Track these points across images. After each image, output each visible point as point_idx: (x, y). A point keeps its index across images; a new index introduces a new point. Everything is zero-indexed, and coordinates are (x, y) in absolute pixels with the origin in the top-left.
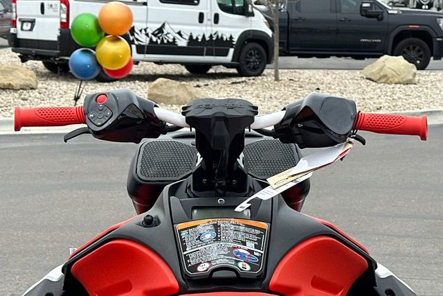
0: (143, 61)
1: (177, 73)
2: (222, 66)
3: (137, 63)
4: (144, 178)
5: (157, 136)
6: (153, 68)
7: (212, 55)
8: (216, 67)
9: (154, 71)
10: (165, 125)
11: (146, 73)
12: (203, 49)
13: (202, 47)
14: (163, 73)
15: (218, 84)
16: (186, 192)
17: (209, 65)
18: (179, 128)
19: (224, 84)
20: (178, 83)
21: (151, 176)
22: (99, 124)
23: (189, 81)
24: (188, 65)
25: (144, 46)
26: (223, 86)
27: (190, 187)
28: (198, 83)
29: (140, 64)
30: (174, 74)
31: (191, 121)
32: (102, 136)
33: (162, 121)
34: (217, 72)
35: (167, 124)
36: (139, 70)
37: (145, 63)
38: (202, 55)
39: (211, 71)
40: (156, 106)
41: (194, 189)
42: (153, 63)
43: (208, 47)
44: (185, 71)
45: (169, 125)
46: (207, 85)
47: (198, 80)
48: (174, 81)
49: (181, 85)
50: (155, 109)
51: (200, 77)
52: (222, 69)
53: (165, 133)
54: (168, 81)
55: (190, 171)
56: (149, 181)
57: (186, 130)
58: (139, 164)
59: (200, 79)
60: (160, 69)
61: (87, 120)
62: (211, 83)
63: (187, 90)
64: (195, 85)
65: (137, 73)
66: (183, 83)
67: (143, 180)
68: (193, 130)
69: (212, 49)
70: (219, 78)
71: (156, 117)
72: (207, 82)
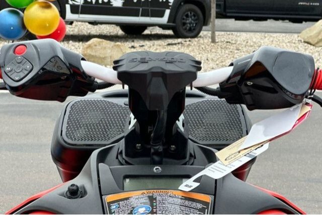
0: (77, 21)
1: (112, 34)
2: (157, 28)
3: (71, 23)
4: (69, 141)
5: (84, 94)
6: (88, 29)
7: (148, 16)
8: (151, 28)
9: (89, 32)
10: (93, 81)
11: (81, 33)
12: (140, 9)
13: (138, 8)
14: (98, 34)
15: (153, 45)
16: (117, 158)
17: (144, 26)
18: (109, 85)
19: (160, 46)
20: (112, 43)
21: (78, 140)
22: (17, 79)
23: (124, 42)
24: (123, 26)
25: (78, 6)
26: (158, 47)
27: (121, 153)
28: (133, 44)
29: (74, 24)
30: (108, 34)
31: (124, 77)
33: (90, 77)
34: (153, 33)
35: (96, 80)
36: (73, 31)
37: (80, 23)
38: (138, 16)
39: (147, 32)
40: (83, 59)
41: (126, 155)
42: (87, 24)
43: (143, 8)
44: (120, 32)
45: (99, 81)
46: (142, 46)
47: (133, 41)
48: (108, 42)
49: (115, 45)
50: (82, 62)
51: (136, 38)
52: (158, 31)
53: (93, 91)
54: (102, 42)
55: (122, 135)
56: (75, 145)
57: (118, 88)
58: (65, 125)
59: (135, 41)
60: (94, 30)
61: (4, 75)
62: (146, 44)
63: (121, 50)
64: (130, 46)
65: (71, 33)
66: (118, 43)
67: (69, 144)
68: (126, 87)
69: (148, 10)
70: (154, 39)
71: (84, 73)
72: (142, 43)
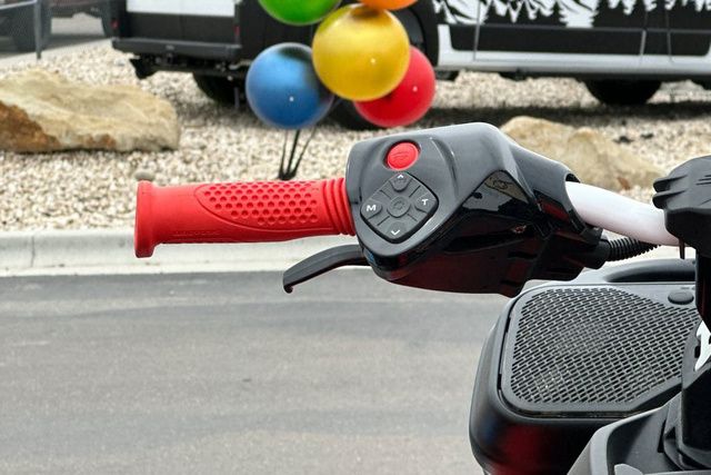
0: (468, 69)
1: (564, 104)
2: (690, 84)
3: (452, 75)
4: (522, 403)
5: (571, 274)
6: (498, 91)
7: (663, 52)
8: (672, 85)
9: (501, 98)
10: (598, 238)
11: (478, 103)
12: (640, 35)
13: (636, 30)
14: (526, 105)
15: (681, 134)
16: (661, 449)
17: (653, 81)
18: (642, 247)
19: (698, 134)
20: (569, 130)
21: (546, 398)
22: (395, 234)
23: (598, 126)
24: (595, 82)
25: (471, 29)
26: (695, 139)
27: (672, 434)
28: (623, 131)
29: (459, 79)
30: (555, 105)
31: (683, 226)
32: (402, 273)
33: (591, 226)
34: (677, 99)
35: (606, 234)
36: (456, 97)
37: (474, 76)
38: (636, 52)
39: (661, 96)
40: (571, 178)
41: (686, 442)
42: (496, 77)
43: (651, 30)
44: (587, 99)
45: (611, 237)
46: (650, 136)
47: (624, 124)
48: (557, 126)
49: (577, 136)
51: (630, 114)
52: (691, 92)
53: (597, 265)
54: (541, 126)
55: (675, 381)
56: (538, 414)
57: (666, 254)
58: (509, 360)
59: (630, 121)
60: (516, 93)
61: (359, 224)
62: (661, 132)
63: (595, 149)
64: (616, 136)
65: (453, 103)
66: (584, 130)
67: (521, 412)
68: (691, 253)
69: (664, 35)
70: (683, 117)
71: (573, 214)
72: (648, 127)
